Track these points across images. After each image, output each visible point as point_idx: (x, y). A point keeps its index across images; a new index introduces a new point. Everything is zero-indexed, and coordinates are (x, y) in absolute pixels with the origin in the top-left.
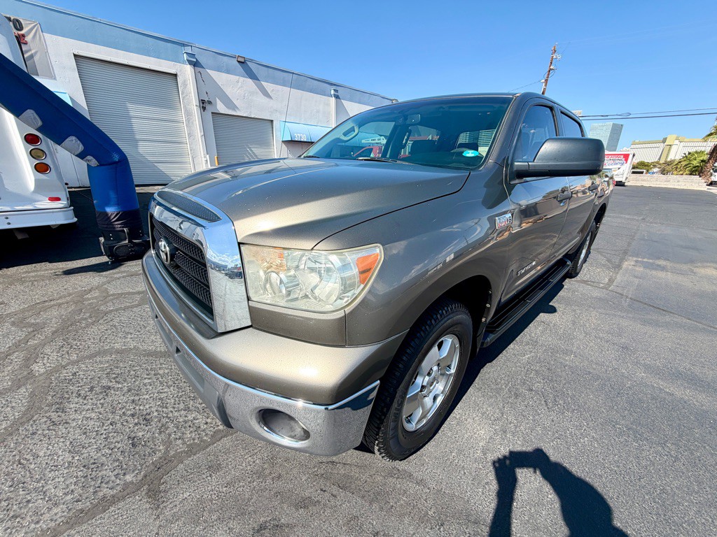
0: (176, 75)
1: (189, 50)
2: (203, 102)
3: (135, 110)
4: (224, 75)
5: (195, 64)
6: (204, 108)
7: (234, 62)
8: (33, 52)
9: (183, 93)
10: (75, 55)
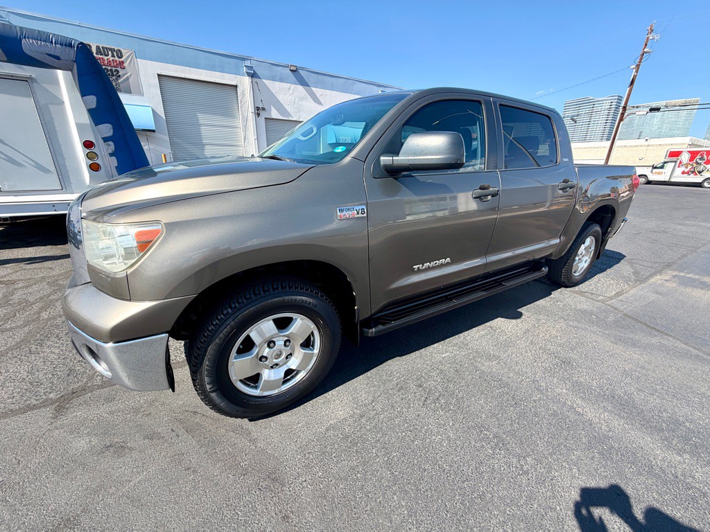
0: (236, 86)
1: (248, 63)
2: (258, 109)
3: (203, 119)
4: (278, 84)
5: (253, 75)
6: (259, 115)
7: (287, 71)
8: (129, 74)
9: (241, 102)
10: (158, 75)
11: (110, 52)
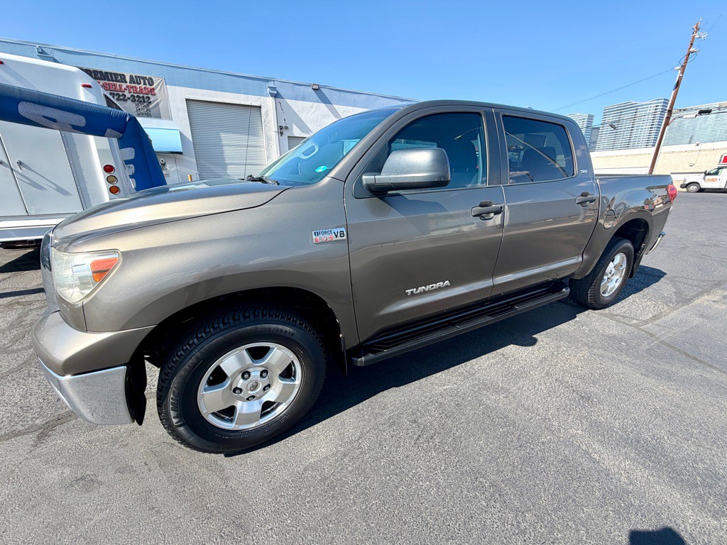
0: (260, 107)
1: (271, 84)
2: (281, 128)
3: (227, 138)
4: (300, 103)
5: (276, 96)
6: (282, 133)
7: (310, 90)
8: (159, 100)
9: (265, 121)
10: (187, 100)
11: (142, 81)
